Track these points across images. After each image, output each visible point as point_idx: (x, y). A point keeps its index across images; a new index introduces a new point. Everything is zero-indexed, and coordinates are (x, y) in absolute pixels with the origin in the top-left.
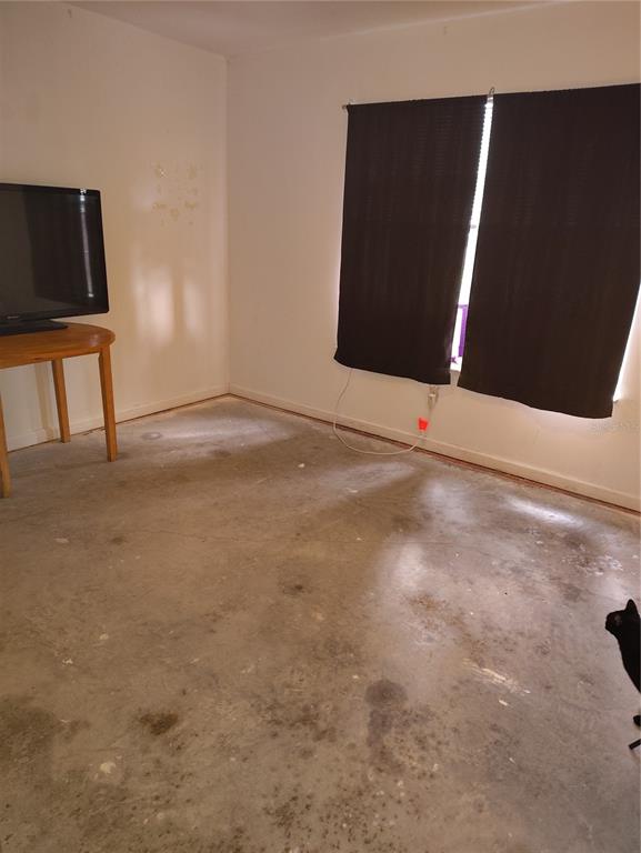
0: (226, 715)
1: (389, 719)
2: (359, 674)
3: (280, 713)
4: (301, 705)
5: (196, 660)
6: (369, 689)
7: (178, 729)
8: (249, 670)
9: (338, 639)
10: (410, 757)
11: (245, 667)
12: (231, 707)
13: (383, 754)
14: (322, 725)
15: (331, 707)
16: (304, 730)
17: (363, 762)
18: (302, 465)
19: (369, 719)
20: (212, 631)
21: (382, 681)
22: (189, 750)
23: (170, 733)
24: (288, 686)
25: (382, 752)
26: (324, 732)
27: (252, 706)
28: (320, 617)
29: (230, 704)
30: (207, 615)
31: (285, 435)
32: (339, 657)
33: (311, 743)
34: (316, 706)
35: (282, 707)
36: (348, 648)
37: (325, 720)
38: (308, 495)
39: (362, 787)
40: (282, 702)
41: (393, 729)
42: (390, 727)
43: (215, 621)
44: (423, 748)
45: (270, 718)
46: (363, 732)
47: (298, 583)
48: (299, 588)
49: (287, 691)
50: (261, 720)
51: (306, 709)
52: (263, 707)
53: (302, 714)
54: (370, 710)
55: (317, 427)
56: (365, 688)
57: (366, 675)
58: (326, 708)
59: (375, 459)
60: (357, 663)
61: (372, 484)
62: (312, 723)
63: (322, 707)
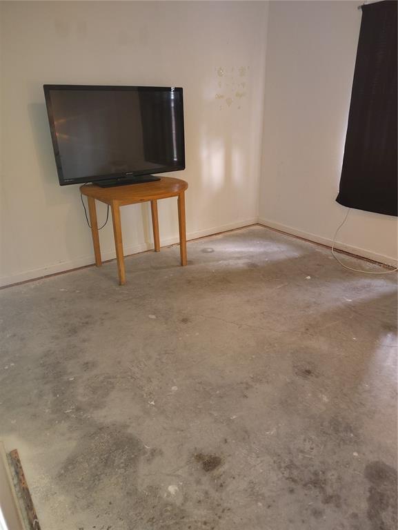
1: (386, 497)
2: (358, 452)
3: (295, 472)
4: (312, 469)
5: (234, 417)
6: (367, 467)
7: (221, 470)
9: (340, 420)
11: (268, 430)
14: (329, 491)
15: (336, 476)
16: (315, 492)
18: (309, 277)
19: (368, 494)
21: (377, 462)
22: (228, 489)
23: (216, 472)
24: (302, 452)
25: (381, 528)
26: (331, 497)
27: (274, 462)
28: (325, 399)
32: (342, 435)
33: (320, 505)
34: (323, 473)
35: (297, 468)
36: (349, 428)
37: (332, 487)
38: (314, 300)
40: (297, 464)
41: (390, 508)
42: (387, 505)
43: (247, 388)
45: (287, 476)
46: (364, 505)
47: (308, 368)
49: (300, 456)
51: (316, 474)
53: (313, 478)
54: (370, 486)
55: (319, 249)
56: (364, 466)
57: (364, 454)
58: (331, 476)
59: (365, 276)
60: (355, 442)
61: (363, 296)
62: (322, 488)
63: (329, 475)
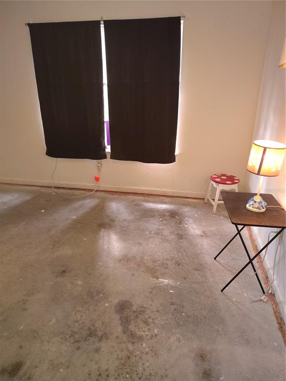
0: (49, 349)
1: (128, 317)
2: (108, 303)
3: (77, 336)
4: (86, 328)
6: (115, 308)
7: (24, 368)
8: (53, 322)
9: (92, 290)
10: (144, 331)
11: (50, 321)
12: (50, 344)
13: (132, 335)
14: (100, 333)
15: (101, 323)
16: (92, 339)
17: (125, 343)
18: (43, 211)
19: (120, 321)
20: (26, 309)
21: (119, 302)
24: (76, 322)
25: (131, 334)
26: (102, 336)
27: (62, 339)
29: (49, 342)
30: (19, 302)
31: (28, 197)
32: (96, 298)
33: (98, 345)
34: (93, 326)
35: (77, 333)
36: (98, 293)
37: (100, 330)
38: (52, 224)
39: (129, 354)
40: (76, 330)
41: (132, 322)
42: (130, 321)
44: (148, 325)
45: (73, 341)
46: (120, 329)
47: (63, 270)
48: (64, 272)
49: (77, 325)
50: (68, 344)
51: (89, 329)
52: (67, 337)
53: (88, 332)
54: (118, 317)
55: (43, 190)
56: (113, 308)
57: (111, 302)
58: (98, 325)
60: (105, 298)
61: (82, 212)
62: (95, 335)
63: (97, 325)
